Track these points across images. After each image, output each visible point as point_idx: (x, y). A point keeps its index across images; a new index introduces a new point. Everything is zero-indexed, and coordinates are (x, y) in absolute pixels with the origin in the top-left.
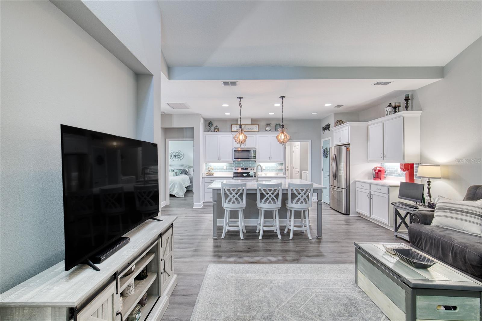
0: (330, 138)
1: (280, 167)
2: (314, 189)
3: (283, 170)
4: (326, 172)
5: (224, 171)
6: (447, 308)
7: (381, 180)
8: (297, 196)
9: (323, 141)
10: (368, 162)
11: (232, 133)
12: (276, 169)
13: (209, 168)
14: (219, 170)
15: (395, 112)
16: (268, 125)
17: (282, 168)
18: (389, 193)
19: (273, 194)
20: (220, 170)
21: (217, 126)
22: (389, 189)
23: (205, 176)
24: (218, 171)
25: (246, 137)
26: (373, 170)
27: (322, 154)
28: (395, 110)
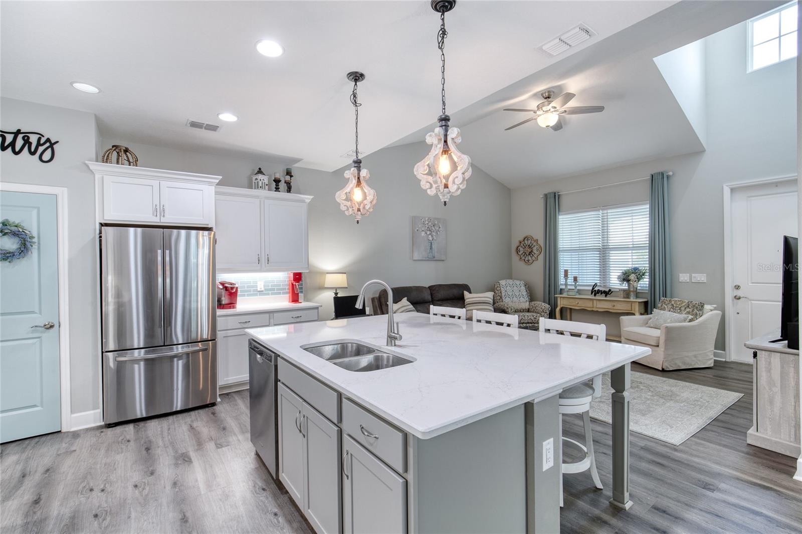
15: (277, 189)
22: (318, 311)
28: (277, 185)
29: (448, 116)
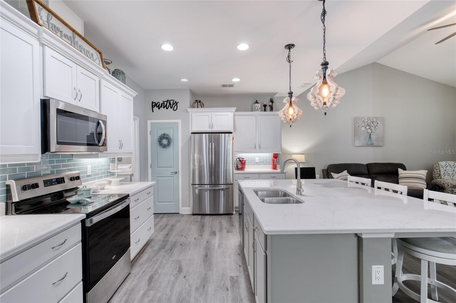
9: (152, 123)
15: (265, 110)
27: (150, 143)
28: (265, 108)
29: (327, 62)
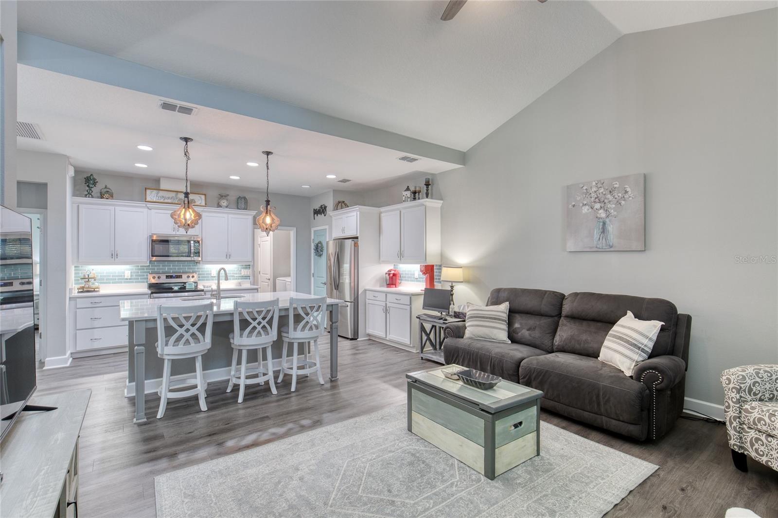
0: (327, 227)
1: (245, 272)
2: (328, 306)
3: (249, 276)
4: (318, 278)
5: (124, 282)
6: (516, 426)
7: (396, 287)
8: (304, 319)
9: (314, 231)
10: (380, 264)
11: (148, 205)
12: (237, 275)
13: (87, 277)
14: (112, 279)
15: (415, 199)
16: (222, 196)
17: (248, 273)
18: (411, 304)
19: (264, 318)
20: (116, 279)
21: (108, 186)
22: (411, 298)
23: (75, 293)
24: (110, 283)
25: (199, 216)
26: (386, 274)
27: (313, 251)
28: (414, 196)
